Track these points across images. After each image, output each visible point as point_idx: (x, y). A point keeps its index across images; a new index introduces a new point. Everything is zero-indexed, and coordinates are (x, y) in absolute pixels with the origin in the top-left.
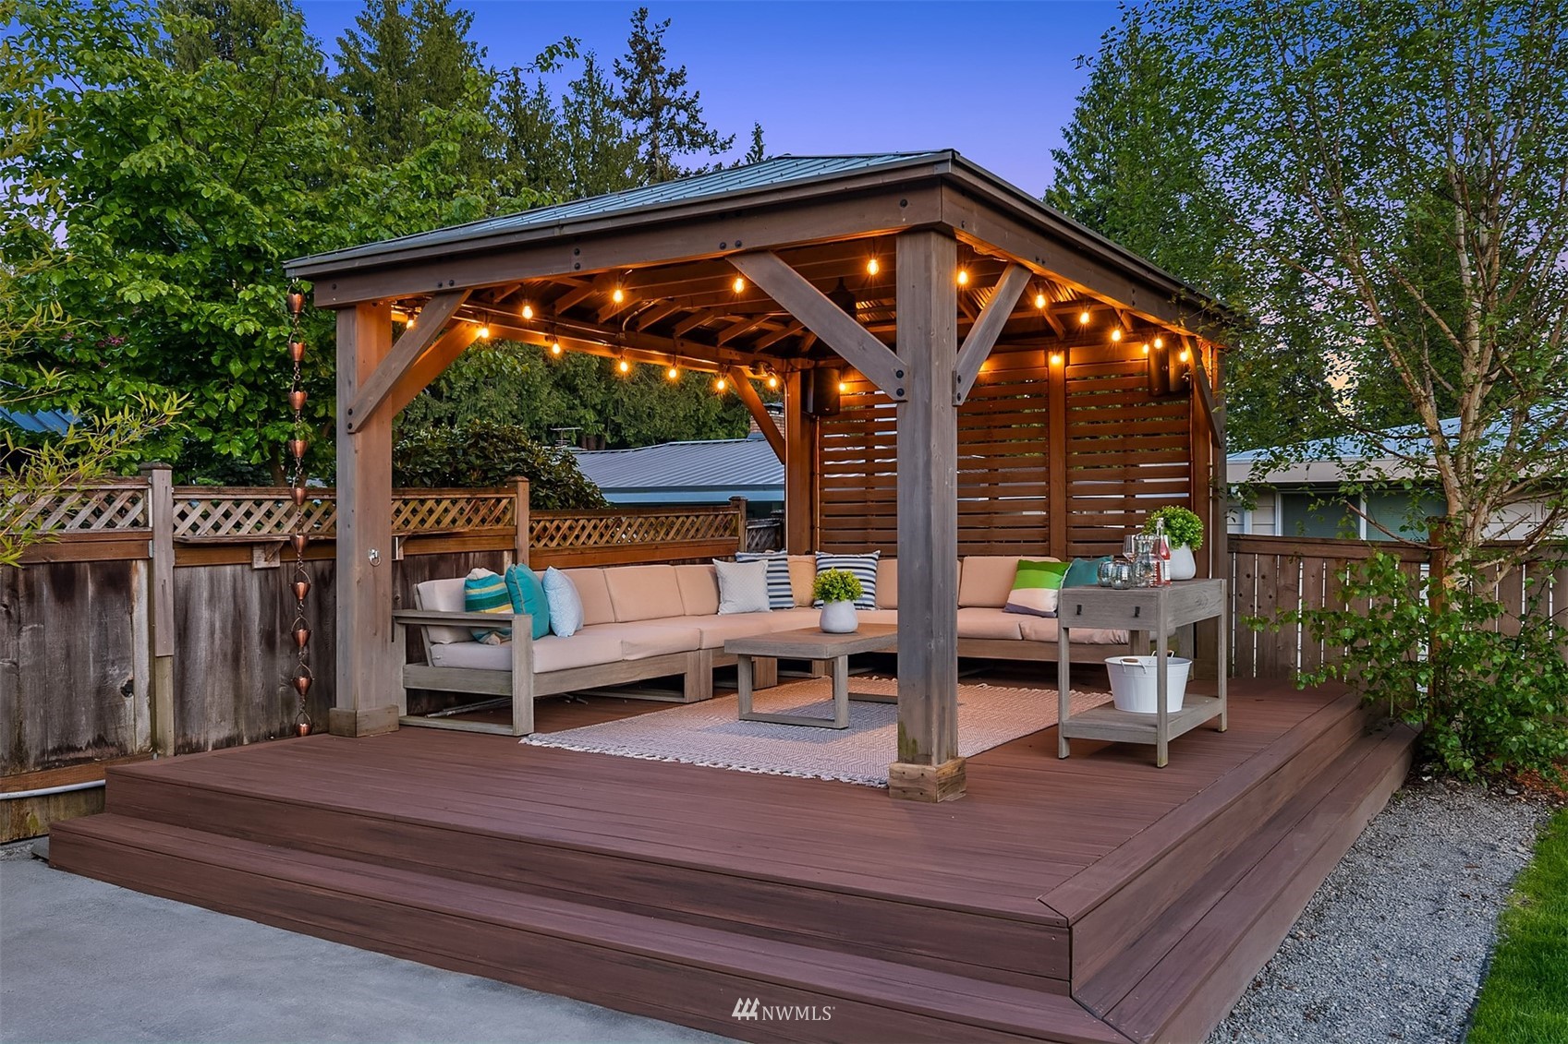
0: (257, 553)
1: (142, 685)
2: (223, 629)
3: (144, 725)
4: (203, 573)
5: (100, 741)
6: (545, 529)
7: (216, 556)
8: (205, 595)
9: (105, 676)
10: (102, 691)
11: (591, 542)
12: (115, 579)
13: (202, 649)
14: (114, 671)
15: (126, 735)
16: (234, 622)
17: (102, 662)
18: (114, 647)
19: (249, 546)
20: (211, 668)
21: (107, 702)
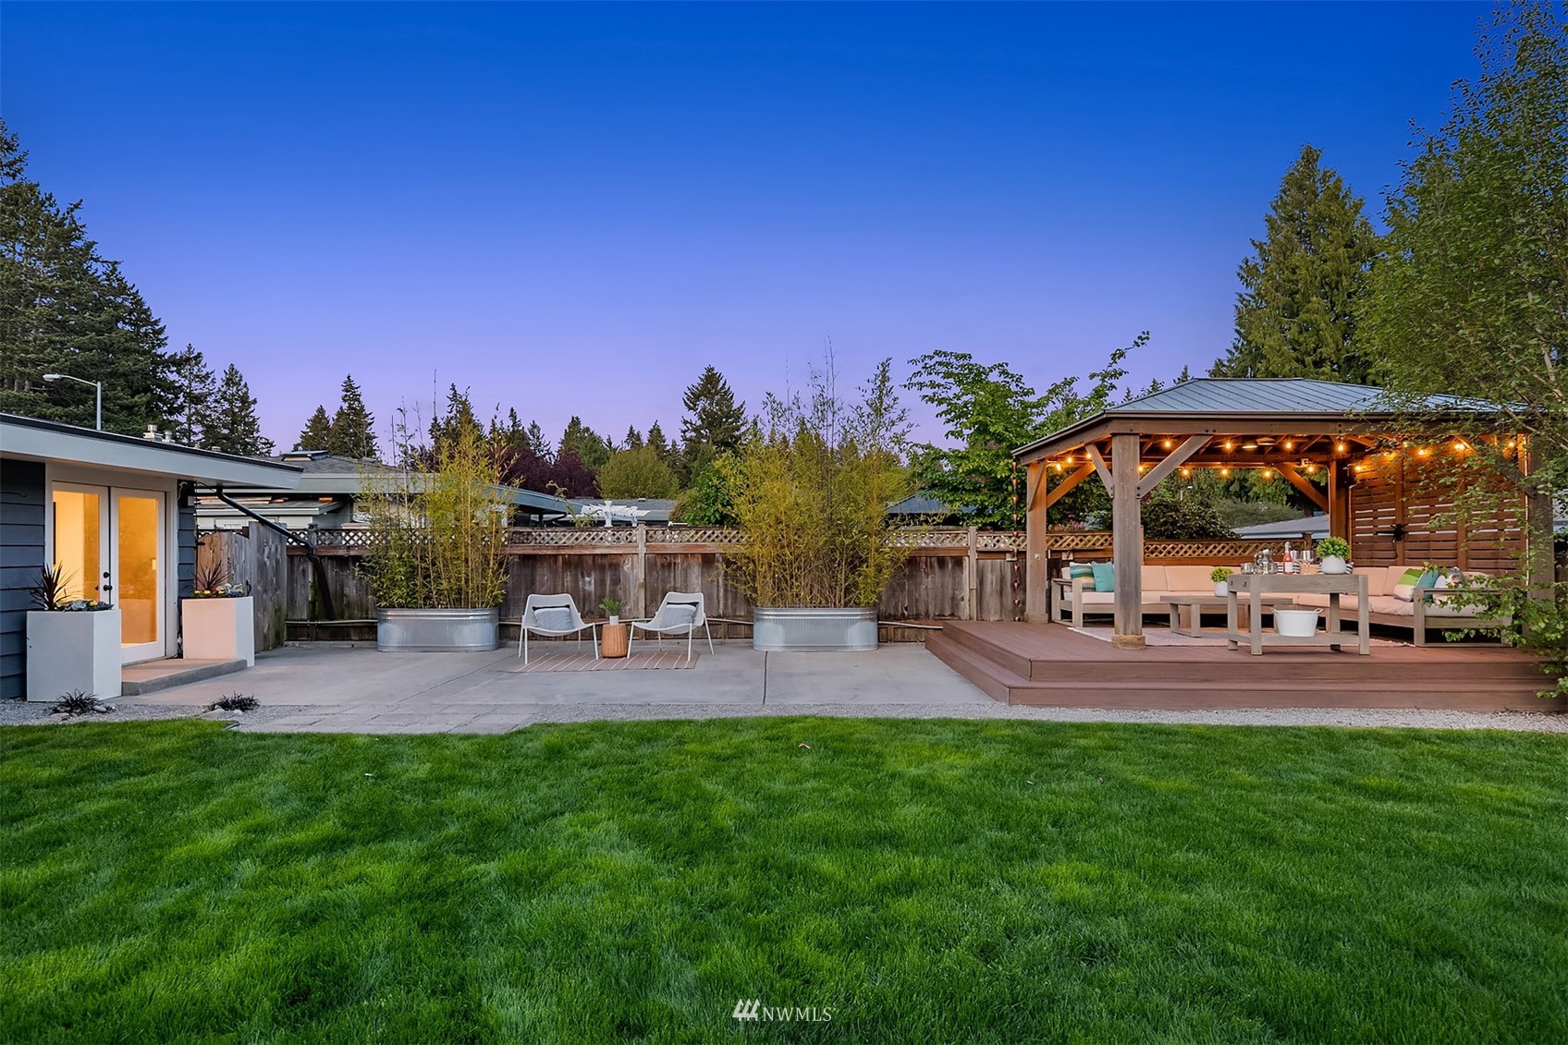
0: (1008, 555)
1: (966, 598)
2: (996, 582)
3: (967, 611)
4: (989, 561)
5: (952, 615)
6: (1156, 548)
7: (993, 556)
8: (990, 569)
9: (954, 594)
10: (953, 599)
11: (1187, 555)
12: (958, 562)
13: (988, 588)
14: (957, 593)
15: (961, 614)
16: (1001, 580)
17: (954, 589)
18: (957, 585)
19: (1004, 552)
20: (991, 595)
21: (955, 602)
